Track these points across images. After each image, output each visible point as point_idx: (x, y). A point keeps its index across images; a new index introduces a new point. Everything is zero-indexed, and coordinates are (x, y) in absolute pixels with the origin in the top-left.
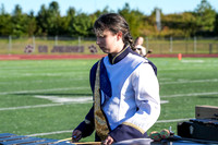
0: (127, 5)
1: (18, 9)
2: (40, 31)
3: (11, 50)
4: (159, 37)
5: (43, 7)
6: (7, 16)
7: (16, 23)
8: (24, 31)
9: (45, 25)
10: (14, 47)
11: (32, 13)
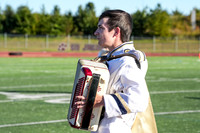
0: (159, 5)
1: (56, 10)
2: (76, 30)
3: (48, 48)
4: (190, 37)
5: (80, 8)
6: (46, 16)
7: (54, 22)
8: (61, 30)
9: (81, 25)
10: (51, 45)
11: (70, 14)
